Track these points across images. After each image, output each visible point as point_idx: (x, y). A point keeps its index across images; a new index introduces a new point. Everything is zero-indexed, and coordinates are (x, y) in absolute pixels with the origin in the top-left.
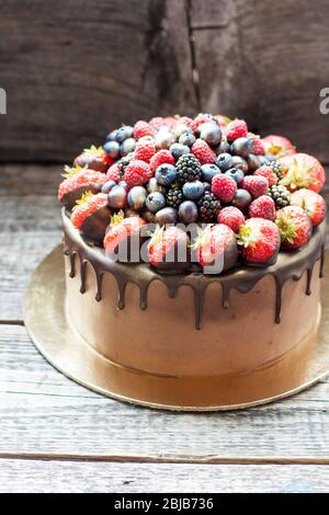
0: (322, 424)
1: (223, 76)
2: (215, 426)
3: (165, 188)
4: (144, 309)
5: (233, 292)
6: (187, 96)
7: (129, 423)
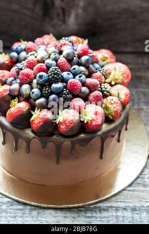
0: (123, 217)
1: (78, 6)
2: (65, 217)
3: (41, 86)
4: (28, 153)
5: (77, 146)
6: (58, 15)
7: (18, 214)
